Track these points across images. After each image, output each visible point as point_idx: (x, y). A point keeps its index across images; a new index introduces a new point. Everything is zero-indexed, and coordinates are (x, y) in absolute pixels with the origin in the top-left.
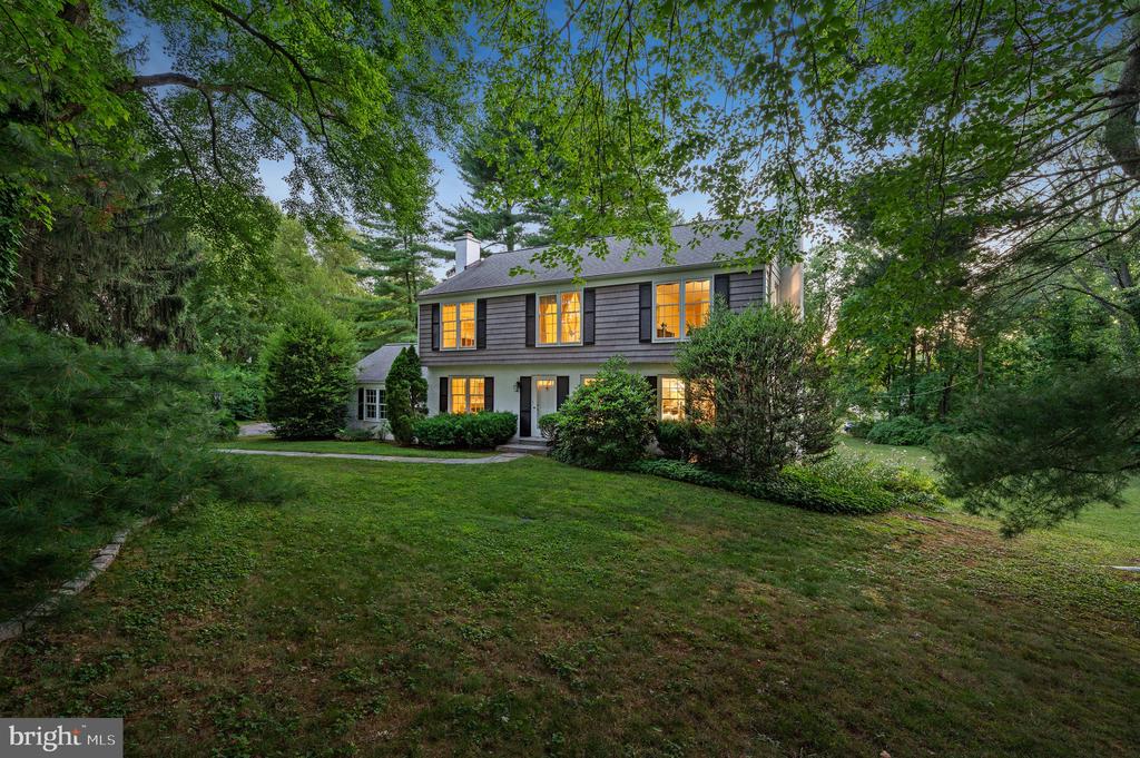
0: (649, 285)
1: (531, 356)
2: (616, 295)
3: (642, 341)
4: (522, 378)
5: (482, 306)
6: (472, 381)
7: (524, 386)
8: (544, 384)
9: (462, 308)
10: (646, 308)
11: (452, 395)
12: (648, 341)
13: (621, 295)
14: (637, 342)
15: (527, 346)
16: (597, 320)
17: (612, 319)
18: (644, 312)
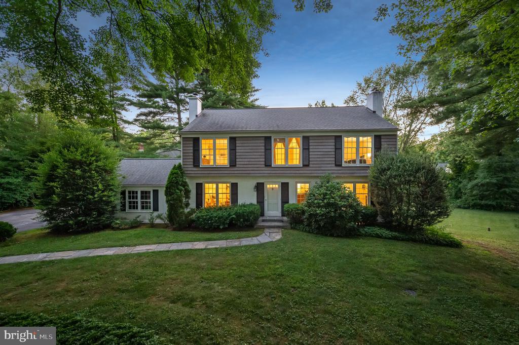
0: (341, 137)
1: (269, 172)
2: (322, 141)
3: (336, 165)
4: (257, 183)
5: (233, 141)
6: (220, 185)
7: (260, 188)
8: (273, 187)
9: (218, 141)
10: (339, 148)
11: (205, 194)
12: (340, 165)
13: (324, 141)
14: (334, 165)
15: (266, 166)
16: (311, 153)
17: (319, 153)
18: (337, 151)
